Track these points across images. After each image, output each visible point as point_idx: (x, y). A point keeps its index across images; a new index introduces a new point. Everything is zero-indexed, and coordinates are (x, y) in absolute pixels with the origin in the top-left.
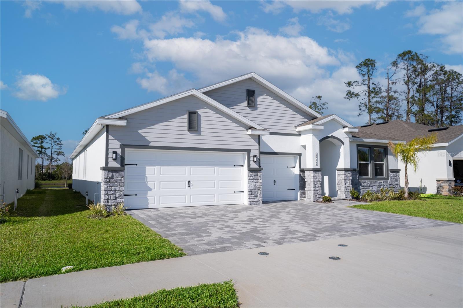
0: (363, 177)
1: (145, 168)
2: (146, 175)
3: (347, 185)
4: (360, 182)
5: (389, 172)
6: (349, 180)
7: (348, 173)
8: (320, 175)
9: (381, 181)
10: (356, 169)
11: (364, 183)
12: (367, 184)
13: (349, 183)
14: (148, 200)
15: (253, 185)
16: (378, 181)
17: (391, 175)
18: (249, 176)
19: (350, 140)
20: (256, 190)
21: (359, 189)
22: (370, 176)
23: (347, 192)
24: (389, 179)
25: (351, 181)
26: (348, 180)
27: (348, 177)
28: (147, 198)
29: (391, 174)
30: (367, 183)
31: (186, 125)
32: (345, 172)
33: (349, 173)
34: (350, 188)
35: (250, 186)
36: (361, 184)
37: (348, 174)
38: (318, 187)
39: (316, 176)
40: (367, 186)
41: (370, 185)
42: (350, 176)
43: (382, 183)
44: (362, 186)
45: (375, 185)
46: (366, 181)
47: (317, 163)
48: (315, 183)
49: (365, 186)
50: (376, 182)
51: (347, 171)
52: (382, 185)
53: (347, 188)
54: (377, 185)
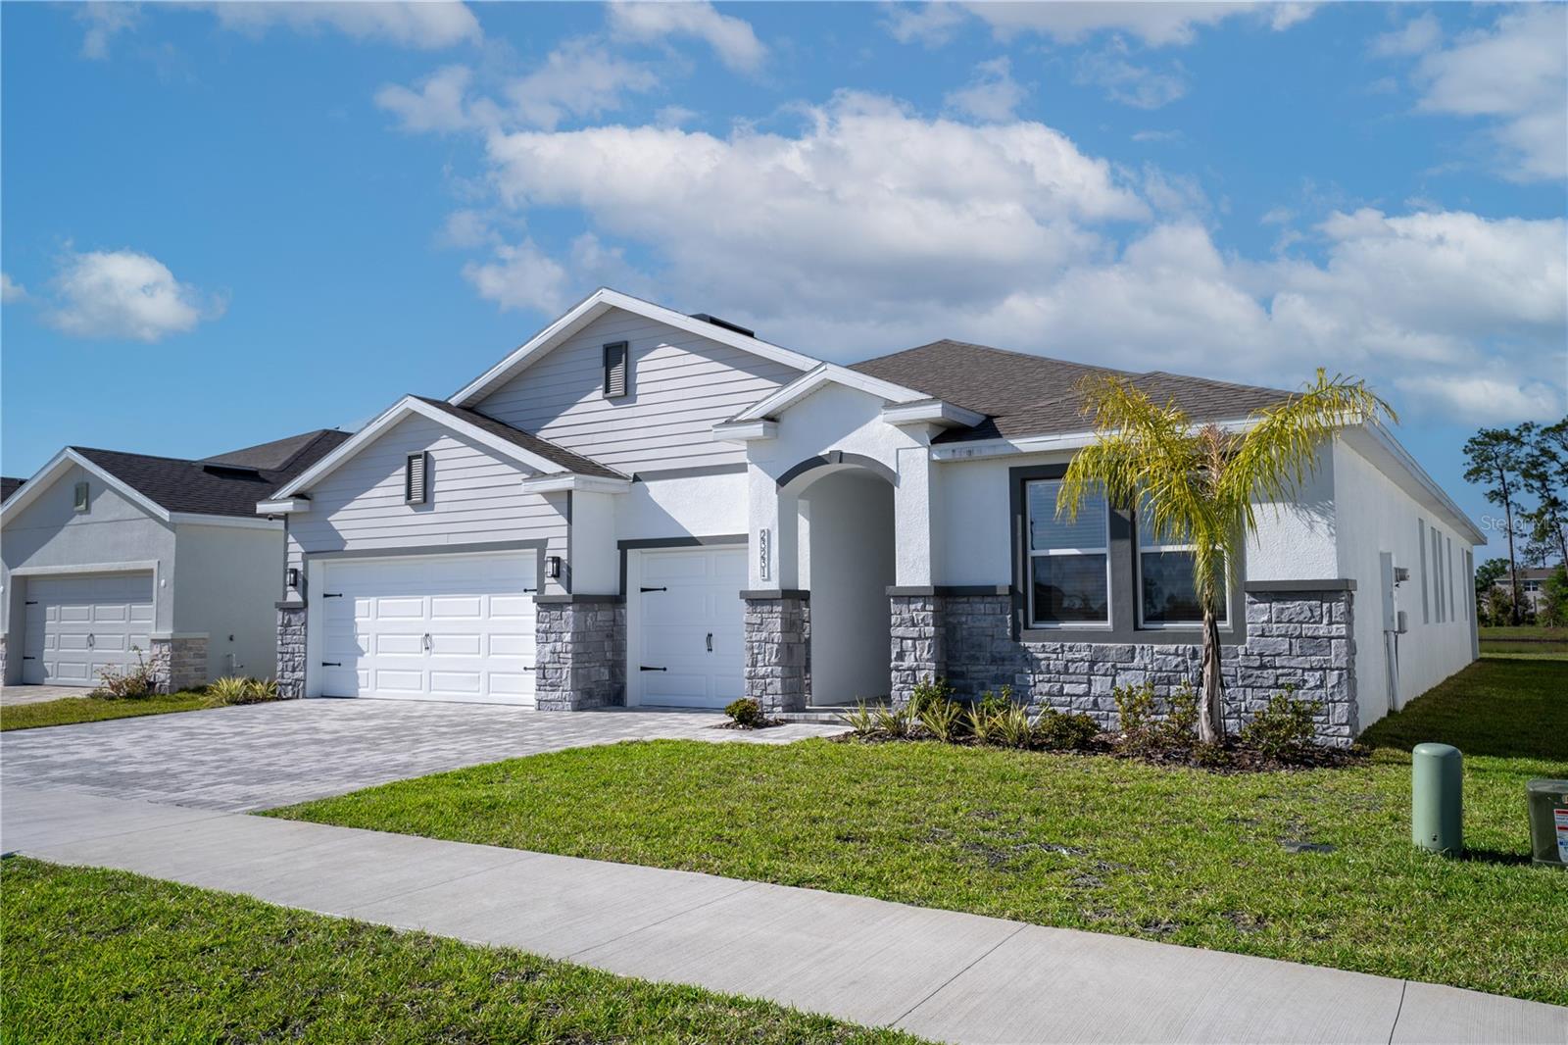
1: (355, 601)
2: (356, 620)
3: (909, 661)
4: (1026, 649)
5: (1248, 598)
6: (920, 638)
7: (912, 607)
8: (776, 615)
9: (1181, 646)
10: (994, 588)
11: (1054, 656)
12: (1073, 661)
13: (918, 654)
14: (357, 677)
15: (549, 648)
16: (1156, 648)
17: (1259, 614)
18: (538, 622)
19: (935, 457)
20: (556, 666)
21: (1018, 682)
23: (905, 693)
24: (1247, 639)
25: (927, 643)
26: (914, 639)
27: (914, 625)
28: (355, 672)
29: (1263, 612)
30: (1070, 656)
31: (403, 490)
33: (919, 605)
34: (923, 674)
35: (539, 652)
36: (1032, 662)
37: (914, 613)
38: (765, 666)
39: (759, 622)
40: (1074, 673)
41: (1091, 668)
42: (923, 620)
43: (1180, 659)
44: (1039, 667)
45: (1129, 669)
46: (1062, 646)
47: (766, 569)
48: (753, 648)
49: (1061, 668)
50: (1138, 651)
51: (906, 598)
52: (1181, 668)
53: (908, 675)
54: (1145, 669)
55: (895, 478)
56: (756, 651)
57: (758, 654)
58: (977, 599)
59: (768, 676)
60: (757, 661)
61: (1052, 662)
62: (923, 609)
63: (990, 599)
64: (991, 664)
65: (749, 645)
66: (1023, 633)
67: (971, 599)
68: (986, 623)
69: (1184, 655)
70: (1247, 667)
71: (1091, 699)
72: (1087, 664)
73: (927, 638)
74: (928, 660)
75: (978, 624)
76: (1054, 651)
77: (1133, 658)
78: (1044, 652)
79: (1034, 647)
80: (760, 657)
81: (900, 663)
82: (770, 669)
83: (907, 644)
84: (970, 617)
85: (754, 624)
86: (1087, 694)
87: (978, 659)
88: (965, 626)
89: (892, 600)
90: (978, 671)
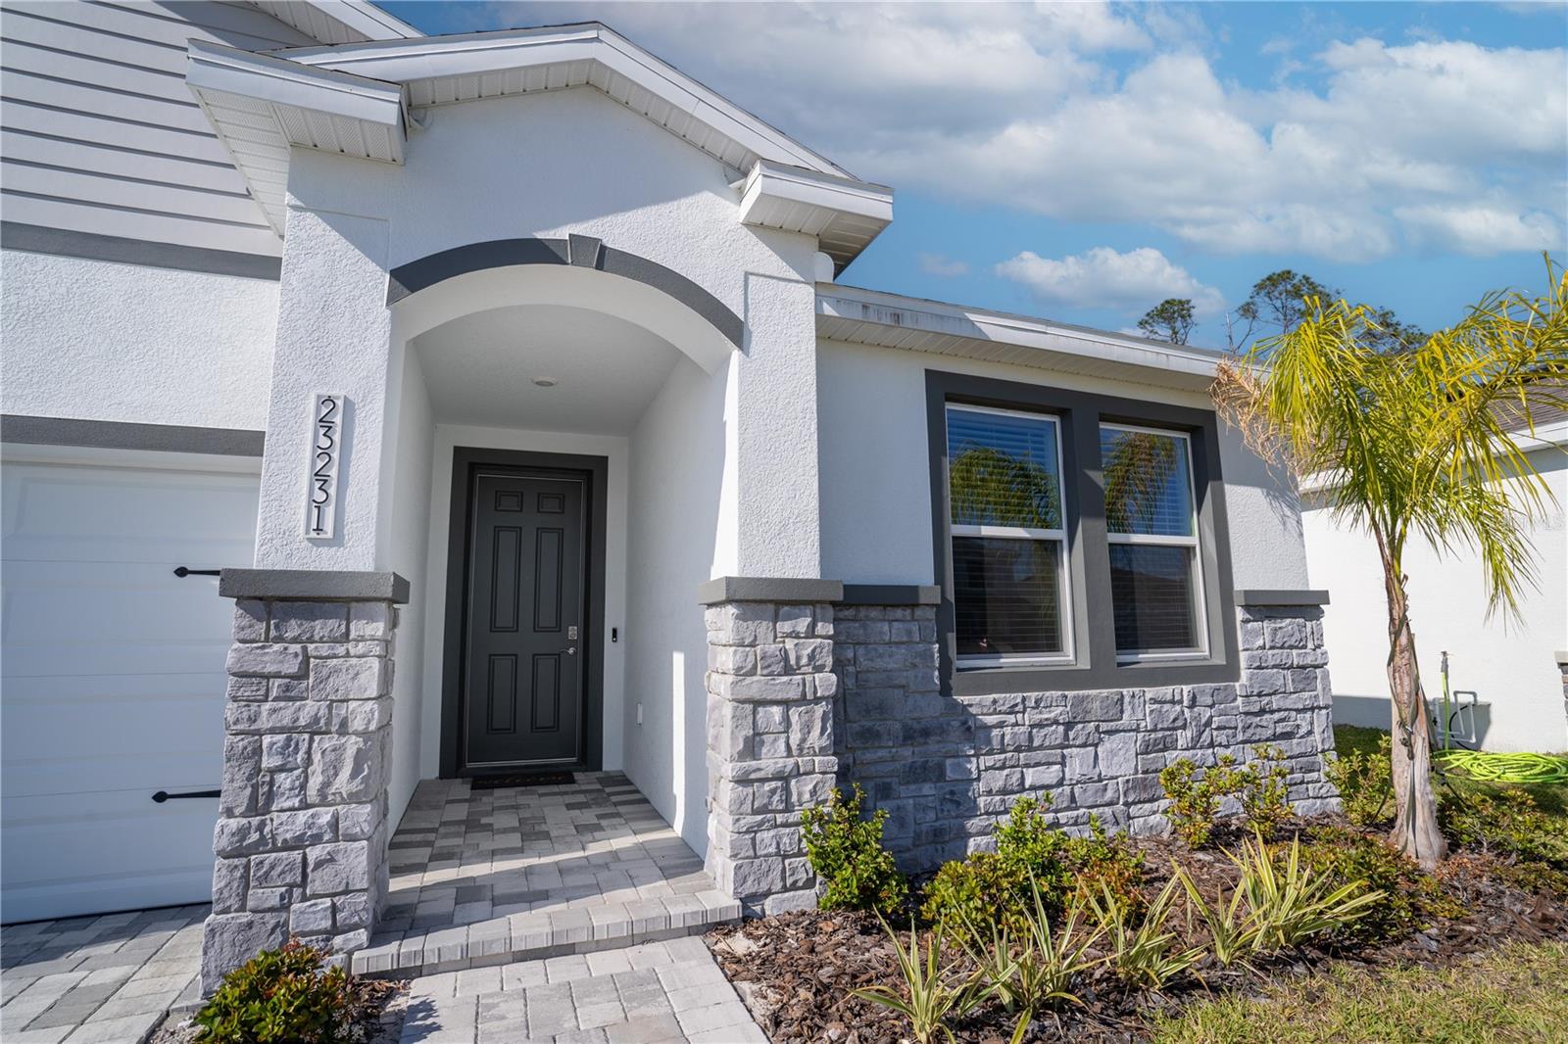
0: (1011, 661)
3: (772, 759)
4: (965, 707)
5: (1240, 614)
6: (802, 700)
7: (785, 627)
8: (361, 648)
9: (1177, 688)
10: (914, 590)
11: (1011, 719)
12: (1040, 725)
13: (795, 738)
16: (1150, 692)
17: (1254, 637)
19: (828, 310)
21: (950, 775)
22: (1073, 650)
23: (766, 836)
24: (1244, 674)
25: (819, 710)
26: (786, 704)
27: (788, 670)
29: (1261, 633)
30: (1037, 717)
32: (737, 617)
33: (802, 624)
34: (808, 784)
36: (974, 733)
37: (790, 644)
38: (305, 805)
39: (292, 667)
40: (1041, 747)
41: (1066, 736)
42: (812, 657)
43: (1178, 708)
44: (989, 742)
45: (1117, 731)
46: (1024, 699)
47: (330, 512)
48: (258, 751)
49: (1023, 740)
50: (1127, 700)
51: (771, 607)
52: (1179, 723)
53: (773, 792)
54: (1137, 730)
55: (734, 330)
56: (267, 762)
57: (281, 769)
58: (874, 613)
59: (317, 839)
60: (270, 796)
61: (1008, 730)
62: (811, 633)
63: (899, 613)
64: (903, 745)
65: (241, 743)
66: (955, 680)
67: (863, 612)
68: (893, 661)
69: (1181, 702)
70: (1247, 714)
71: (1067, 789)
72: (1061, 728)
73: (817, 700)
74: (823, 751)
75: (879, 664)
76: (1012, 711)
77: (1122, 712)
78: (995, 712)
79: (980, 704)
80: (284, 780)
81: (754, 764)
82: (325, 816)
83: (769, 717)
84: (861, 651)
85: (267, 677)
86: (1060, 783)
87: (877, 735)
88: (851, 669)
89: (731, 610)
90: (875, 762)
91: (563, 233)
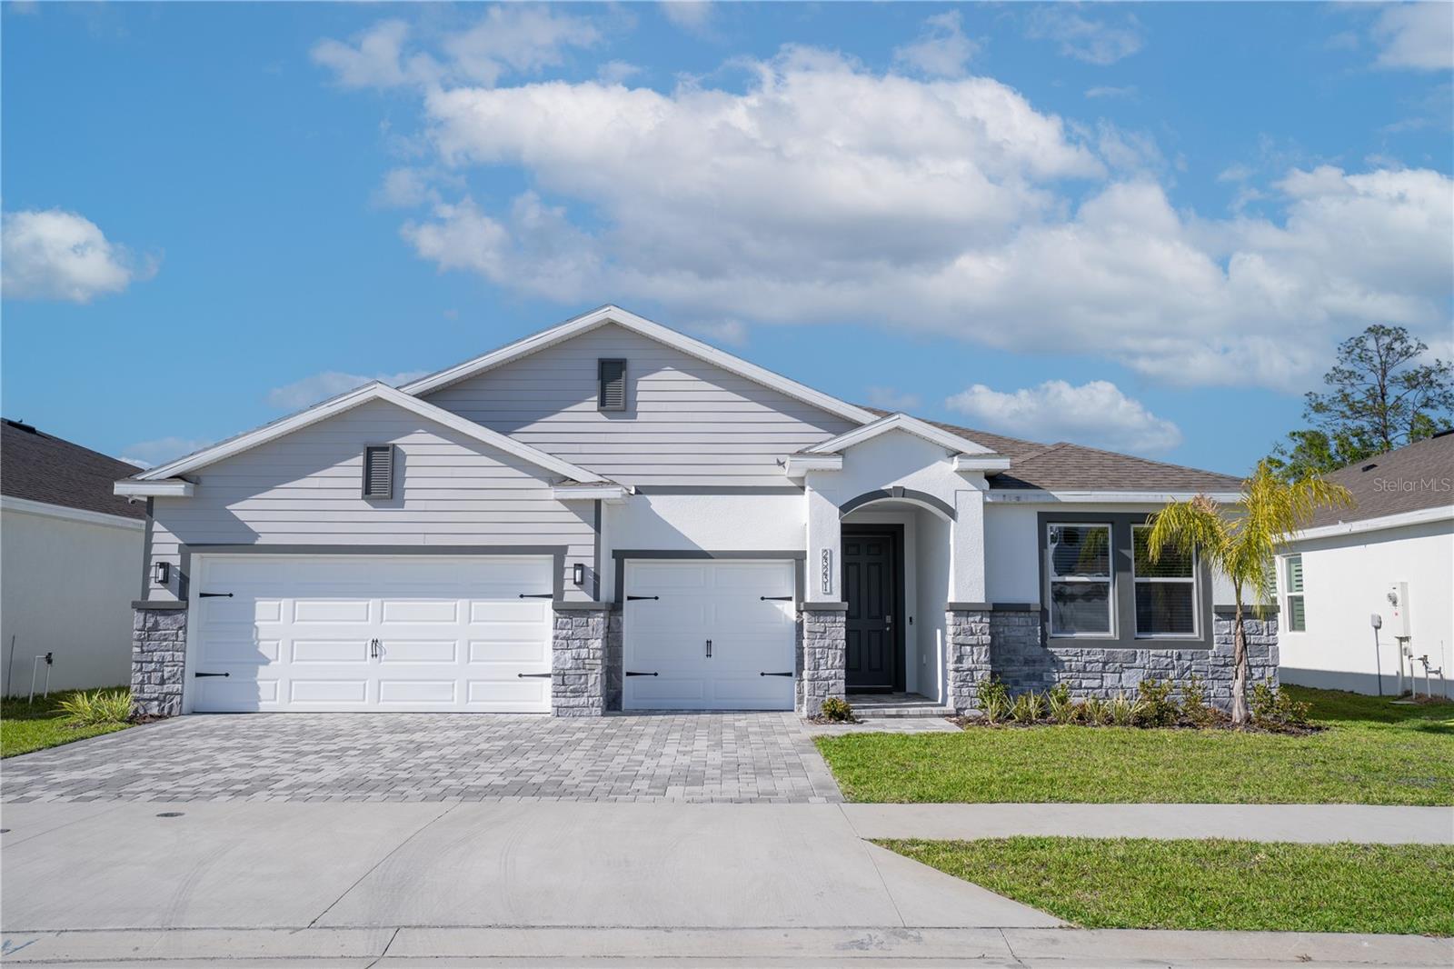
0: (1078, 635)
1: (255, 602)
2: (256, 624)
3: (967, 664)
4: (1052, 653)
5: (1214, 617)
6: (978, 645)
7: (971, 619)
8: (839, 625)
9: (1161, 651)
10: (1028, 605)
11: (1076, 658)
12: (1090, 662)
13: (975, 658)
15: (568, 654)
16: (1152, 652)
17: (1222, 628)
18: (556, 628)
19: (988, 500)
20: (578, 672)
21: (1045, 678)
22: (1112, 633)
23: (964, 690)
24: (1215, 646)
25: (984, 648)
26: (972, 646)
27: (972, 634)
28: (256, 682)
29: (1225, 627)
30: (1088, 659)
31: (358, 482)
32: (954, 616)
33: (978, 618)
34: (980, 673)
35: (557, 659)
36: (1057, 664)
37: (973, 625)
38: (828, 669)
39: (822, 630)
40: (1090, 672)
41: (1104, 667)
42: (981, 630)
43: (1169, 660)
44: (1063, 667)
45: (1132, 668)
46: (1082, 651)
47: (828, 584)
48: (815, 653)
49: (1081, 668)
50: (1138, 654)
51: (966, 613)
52: (1170, 666)
53: (967, 675)
54: (1144, 668)
55: (952, 513)
56: (818, 656)
57: (821, 658)
58: (1012, 614)
59: (831, 678)
60: (819, 665)
61: (1073, 663)
62: (981, 621)
63: (1023, 614)
64: (1024, 665)
65: (811, 650)
66: (1048, 642)
67: (1007, 614)
68: (1021, 633)
69: (1172, 657)
70: (1215, 665)
71: (1104, 691)
72: (1101, 664)
73: (983, 645)
74: (985, 663)
75: (1013, 633)
76: (1075, 655)
77: (1135, 659)
78: (1067, 655)
79: (1060, 652)
80: (822, 661)
81: (960, 665)
82: (833, 672)
83: (966, 650)
84: (1006, 629)
85: (816, 632)
86: (1101, 687)
87: (1013, 661)
88: (1002, 635)
89: (952, 613)
90: (1012, 671)
91: (890, 486)
